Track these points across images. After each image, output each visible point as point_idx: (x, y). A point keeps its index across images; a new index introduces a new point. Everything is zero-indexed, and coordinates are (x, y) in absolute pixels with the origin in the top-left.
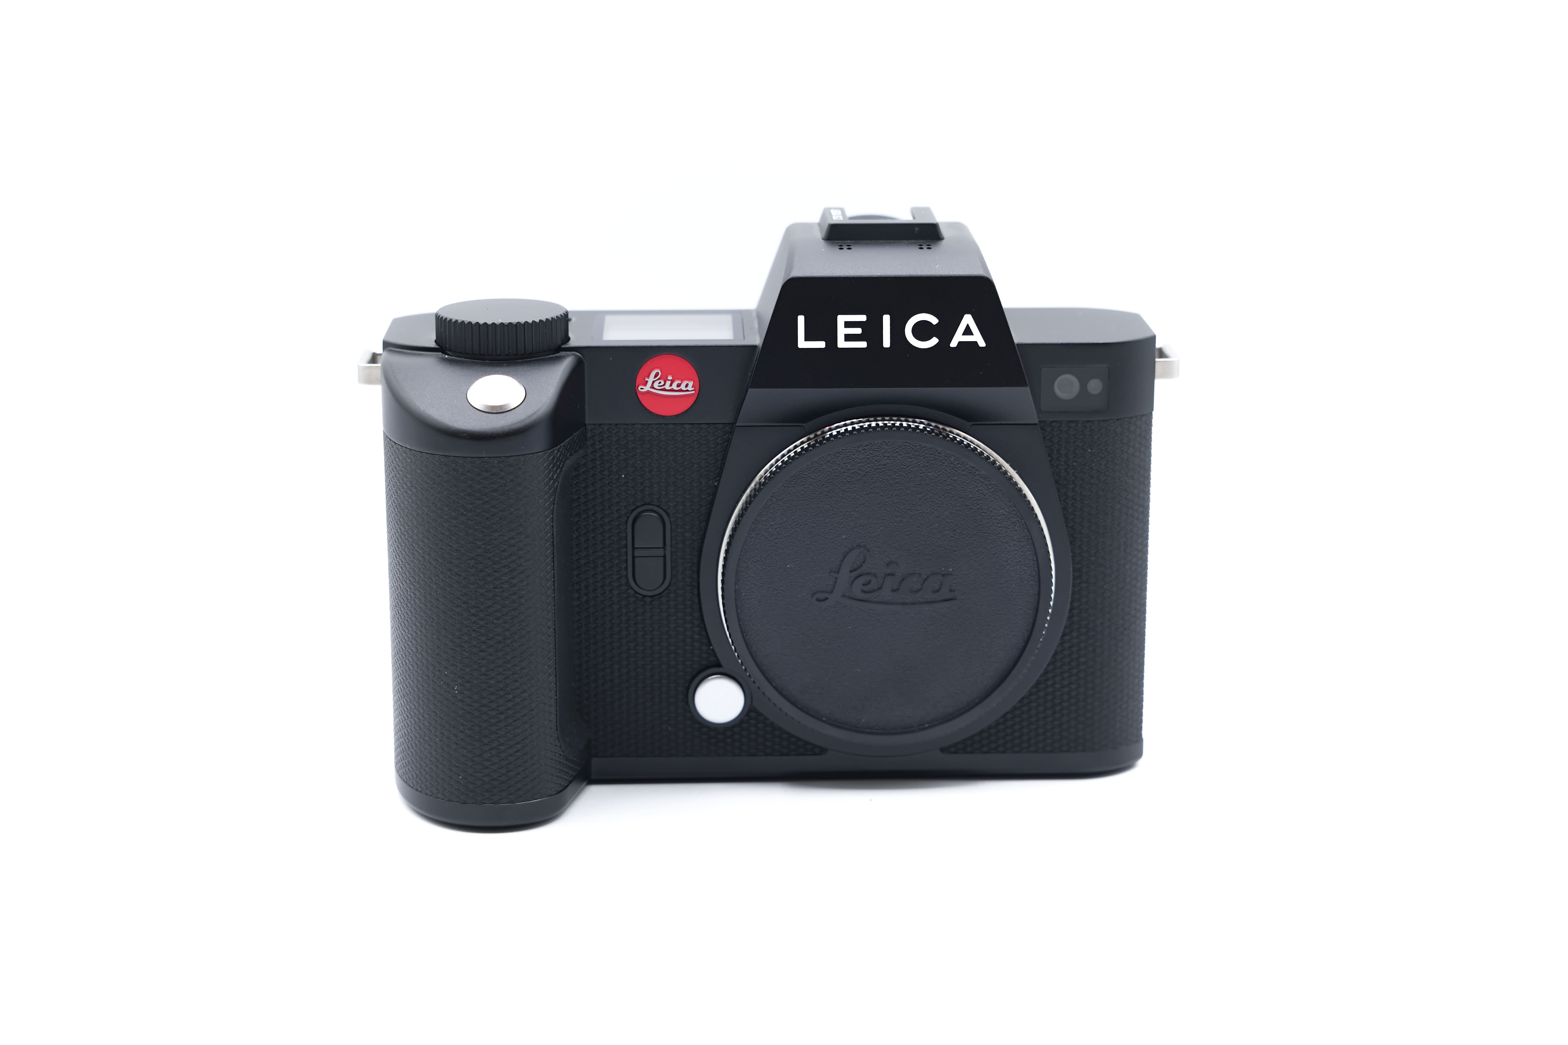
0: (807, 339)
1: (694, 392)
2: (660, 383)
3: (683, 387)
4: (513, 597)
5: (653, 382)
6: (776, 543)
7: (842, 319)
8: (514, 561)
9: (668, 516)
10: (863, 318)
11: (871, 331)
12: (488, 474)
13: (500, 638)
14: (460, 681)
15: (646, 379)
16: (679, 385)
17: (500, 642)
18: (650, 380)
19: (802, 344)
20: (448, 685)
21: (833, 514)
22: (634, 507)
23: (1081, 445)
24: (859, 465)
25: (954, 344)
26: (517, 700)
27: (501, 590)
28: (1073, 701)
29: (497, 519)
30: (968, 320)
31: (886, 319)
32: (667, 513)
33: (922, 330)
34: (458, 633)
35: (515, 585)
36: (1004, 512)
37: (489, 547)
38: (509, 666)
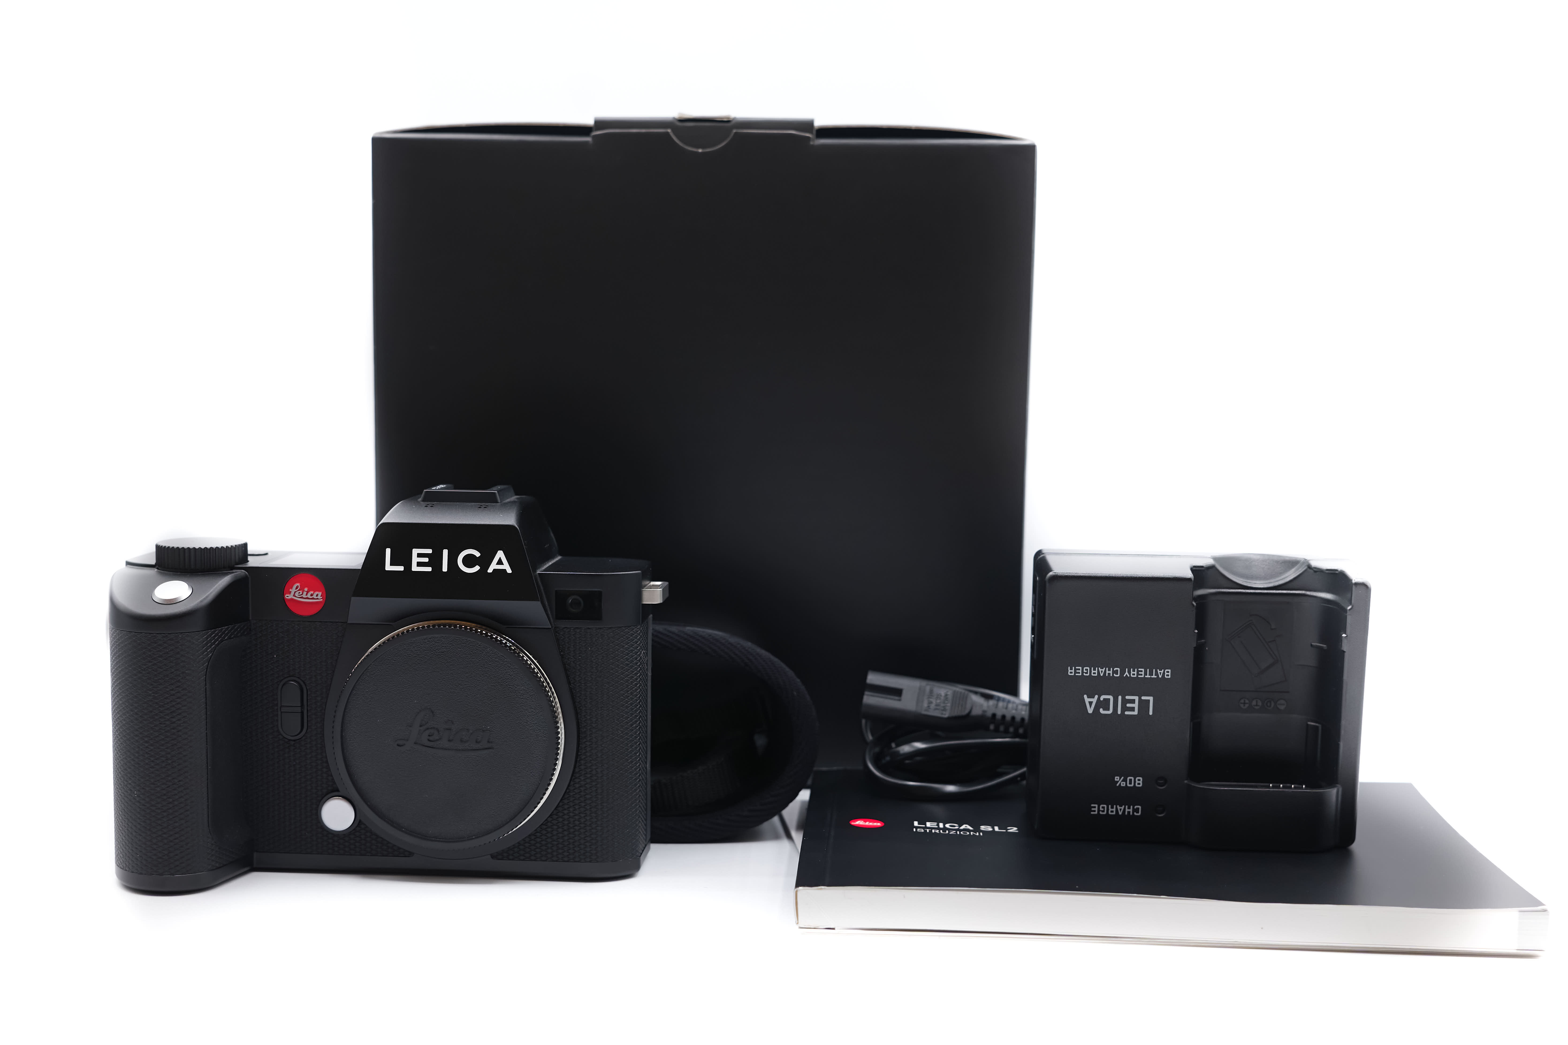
0: (391, 564)
1: (322, 600)
2: (299, 593)
3: (314, 596)
4: (173, 731)
5: (295, 592)
6: (370, 705)
7: (415, 552)
8: (173, 706)
9: (305, 685)
10: (430, 551)
11: (435, 560)
12: (155, 645)
13: (164, 759)
14: (138, 788)
15: (290, 590)
16: (312, 595)
17: (163, 762)
18: (293, 590)
19: (388, 567)
20: (131, 790)
21: (409, 685)
22: (282, 678)
23: (584, 645)
24: (426, 652)
25: (490, 570)
26: (176, 803)
27: (164, 725)
28: (582, 825)
29: (162, 676)
30: (500, 554)
31: (445, 553)
32: (304, 683)
33: (469, 561)
34: (137, 755)
35: (174, 722)
36: (524, 688)
37: (156, 695)
38: (170, 778)
